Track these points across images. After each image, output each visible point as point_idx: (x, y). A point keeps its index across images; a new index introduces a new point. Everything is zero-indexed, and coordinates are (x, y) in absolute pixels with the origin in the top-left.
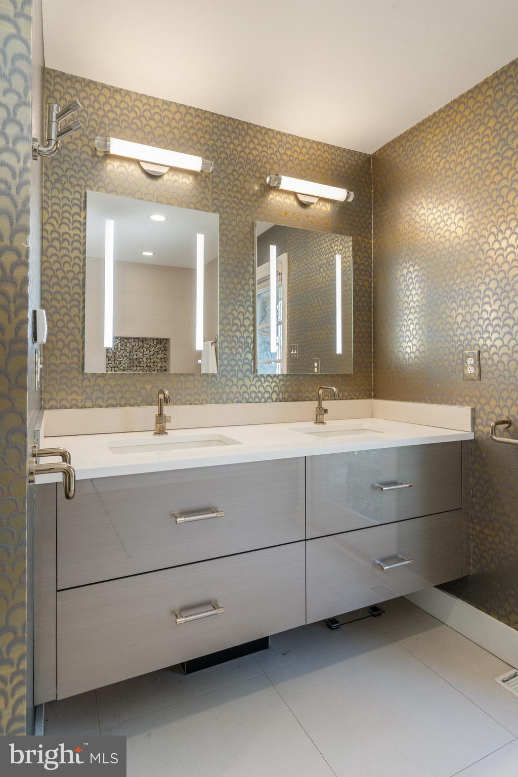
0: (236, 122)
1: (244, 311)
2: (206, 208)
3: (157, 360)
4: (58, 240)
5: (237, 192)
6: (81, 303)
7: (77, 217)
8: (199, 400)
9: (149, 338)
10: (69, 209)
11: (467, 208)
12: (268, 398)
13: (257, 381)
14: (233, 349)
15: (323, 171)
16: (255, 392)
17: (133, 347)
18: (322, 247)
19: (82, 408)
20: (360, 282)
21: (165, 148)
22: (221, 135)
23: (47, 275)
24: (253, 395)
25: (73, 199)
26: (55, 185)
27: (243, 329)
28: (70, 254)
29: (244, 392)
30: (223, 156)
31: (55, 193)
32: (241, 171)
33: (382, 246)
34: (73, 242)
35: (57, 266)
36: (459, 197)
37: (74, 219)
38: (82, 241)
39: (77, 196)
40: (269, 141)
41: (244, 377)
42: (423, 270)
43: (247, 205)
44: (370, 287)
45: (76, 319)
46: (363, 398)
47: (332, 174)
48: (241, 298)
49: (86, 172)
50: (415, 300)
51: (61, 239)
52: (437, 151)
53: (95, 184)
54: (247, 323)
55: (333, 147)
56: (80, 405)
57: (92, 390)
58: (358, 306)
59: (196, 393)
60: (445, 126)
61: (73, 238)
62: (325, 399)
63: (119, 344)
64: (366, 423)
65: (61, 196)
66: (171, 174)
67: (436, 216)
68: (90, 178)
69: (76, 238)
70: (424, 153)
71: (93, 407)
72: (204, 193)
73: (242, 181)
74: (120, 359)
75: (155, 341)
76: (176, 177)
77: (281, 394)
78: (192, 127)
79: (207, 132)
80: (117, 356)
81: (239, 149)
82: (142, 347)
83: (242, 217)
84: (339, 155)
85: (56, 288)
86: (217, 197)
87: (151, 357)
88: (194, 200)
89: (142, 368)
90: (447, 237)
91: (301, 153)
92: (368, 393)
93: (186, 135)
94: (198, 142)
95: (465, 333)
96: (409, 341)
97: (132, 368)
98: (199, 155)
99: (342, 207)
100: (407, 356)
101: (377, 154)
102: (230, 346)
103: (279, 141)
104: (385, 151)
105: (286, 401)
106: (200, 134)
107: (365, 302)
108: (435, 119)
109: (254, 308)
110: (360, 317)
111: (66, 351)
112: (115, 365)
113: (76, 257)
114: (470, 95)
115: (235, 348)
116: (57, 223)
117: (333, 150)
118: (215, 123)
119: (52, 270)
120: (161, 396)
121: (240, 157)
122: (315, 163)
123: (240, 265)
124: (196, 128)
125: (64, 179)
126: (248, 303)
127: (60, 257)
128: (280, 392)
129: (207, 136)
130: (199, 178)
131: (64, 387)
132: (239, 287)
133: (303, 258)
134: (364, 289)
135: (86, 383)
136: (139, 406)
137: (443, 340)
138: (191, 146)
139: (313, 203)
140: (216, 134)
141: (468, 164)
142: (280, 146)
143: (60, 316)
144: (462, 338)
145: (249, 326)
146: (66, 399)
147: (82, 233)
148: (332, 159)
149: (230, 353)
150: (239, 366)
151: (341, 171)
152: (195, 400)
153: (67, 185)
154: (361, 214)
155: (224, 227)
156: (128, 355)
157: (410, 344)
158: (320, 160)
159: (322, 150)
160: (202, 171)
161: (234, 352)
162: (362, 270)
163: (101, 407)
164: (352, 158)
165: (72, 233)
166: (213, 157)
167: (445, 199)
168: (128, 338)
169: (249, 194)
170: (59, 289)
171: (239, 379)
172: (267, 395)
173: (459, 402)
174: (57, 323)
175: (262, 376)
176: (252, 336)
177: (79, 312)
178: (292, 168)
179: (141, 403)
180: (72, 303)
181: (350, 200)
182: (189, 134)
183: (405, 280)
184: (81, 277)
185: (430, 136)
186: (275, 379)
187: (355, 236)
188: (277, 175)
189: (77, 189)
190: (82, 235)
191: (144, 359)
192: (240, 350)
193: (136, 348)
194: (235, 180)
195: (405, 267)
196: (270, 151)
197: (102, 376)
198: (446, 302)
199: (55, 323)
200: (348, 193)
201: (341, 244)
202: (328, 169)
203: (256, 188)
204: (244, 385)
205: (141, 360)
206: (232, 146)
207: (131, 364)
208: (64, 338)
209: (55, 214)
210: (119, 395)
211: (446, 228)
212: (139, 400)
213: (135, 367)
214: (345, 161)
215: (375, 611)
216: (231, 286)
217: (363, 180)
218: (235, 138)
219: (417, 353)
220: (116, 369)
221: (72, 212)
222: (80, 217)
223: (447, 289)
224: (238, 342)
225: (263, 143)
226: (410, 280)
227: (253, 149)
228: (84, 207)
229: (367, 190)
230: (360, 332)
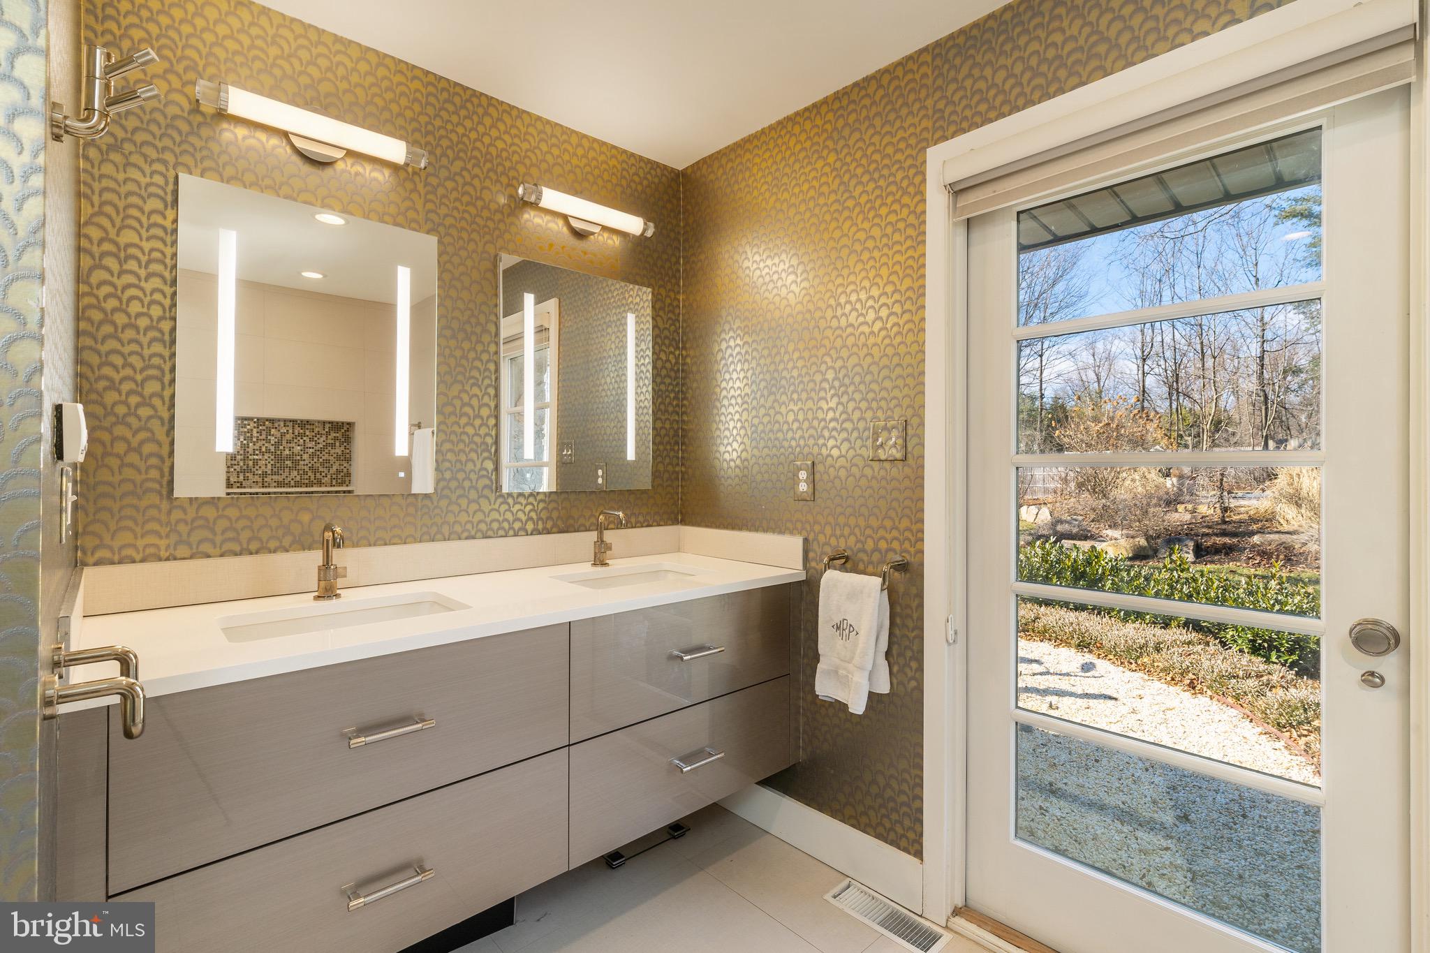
0: (468, 93)
1: (480, 394)
2: (413, 225)
3: (331, 458)
4: (116, 256)
5: (468, 204)
6: (167, 372)
7: (157, 218)
8: (400, 538)
9: (315, 421)
10: (140, 202)
11: (801, 268)
12: (520, 529)
13: (502, 503)
14: (461, 454)
15: (609, 186)
16: (498, 521)
17: (283, 435)
18: (610, 295)
19: (167, 559)
20: (663, 356)
21: (338, 118)
22: (441, 109)
23: (90, 320)
24: (495, 525)
25: (148, 185)
26: (107, 154)
27: (478, 422)
28: (143, 284)
29: (480, 522)
30: (445, 143)
31: (108, 169)
32: (477, 171)
33: (695, 305)
34: (149, 262)
35: (112, 303)
36: (792, 252)
37: (152, 221)
38: (168, 261)
39: (158, 179)
40: (523, 130)
41: (479, 497)
42: (746, 347)
43: (485, 226)
44: (677, 363)
45: (156, 402)
46: (666, 525)
47: (623, 192)
48: (475, 373)
49: (178, 139)
50: (736, 386)
51: (122, 255)
52: (766, 183)
53: (196, 163)
54: (485, 412)
55: (625, 152)
56: (163, 554)
57: (189, 527)
58: (660, 390)
59: (395, 526)
60: (777, 150)
61: (149, 255)
62: (610, 527)
63: (255, 431)
64: (667, 561)
65: (121, 177)
66: (349, 161)
67: (764, 273)
68: (185, 151)
69: (156, 255)
70: (750, 182)
71: (191, 557)
72: (412, 200)
73: (478, 189)
74: (256, 457)
75: (327, 426)
76: (358, 168)
77: (540, 523)
78: (388, 89)
79: (416, 100)
80: (250, 450)
81: (473, 135)
82: (301, 435)
83: (476, 244)
84: (633, 165)
85: (112, 344)
86: (434, 208)
87: (318, 453)
88: (393, 210)
89: (301, 472)
90: (778, 304)
91: (575, 154)
92: (673, 516)
93: (377, 100)
94: (400, 115)
95: (797, 436)
96: (728, 444)
97: (281, 472)
98: (401, 138)
99: (638, 244)
100: (725, 465)
101: (689, 171)
102: (456, 449)
103: (540, 133)
104: (699, 168)
105: (549, 533)
106: (404, 102)
107: (670, 384)
108: (763, 138)
109: (497, 389)
110: (662, 407)
111: (133, 458)
112: (245, 467)
113: (153, 291)
114: (807, 114)
115: (464, 452)
116: (114, 226)
117: (624, 157)
118: (431, 89)
119: (103, 310)
120: (328, 535)
121: (474, 148)
122: (596, 172)
123: (473, 320)
124: (398, 92)
125: (128, 147)
126: (487, 382)
127: (120, 288)
128: (540, 519)
129: (417, 107)
130: (402, 175)
131: (130, 523)
132: (472, 355)
133: (582, 308)
134: (668, 365)
135: (177, 515)
136: (287, 551)
137: (770, 444)
138: (386, 121)
139: (593, 234)
140: (434, 106)
141: (803, 208)
142: (542, 140)
143: (120, 395)
144: (793, 443)
145: (488, 418)
146: (134, 546)
147: (169, 247)
148: (623, 169)
149: (457, 461)
150: (471, 480)
151: (636, 190)
152: (394, 536)
153: (135, 158)
154: (665, 257)
155: (445, 258)
156: (272, 449)
157: (729, 448)
158: (605, 170)
159: (608, 154)
160: (407, 165)
161: (463, 458)
162: (666, 337)
163: (208, 556)
164: (653, 172)
165: (147, 246)
166: (427, 143)
167: (775, 251)
168: (272, 421)
169: (489, 209)
170: (119, 347)
171: (470, 502)
172: (517, 525)
173: (788, 529)
174: (112, 409)
175: (510, 495)
176: (493, 433)
177: (163, 389)
178: (560, 176)
179: (290, 546)
180: (145, 373)
181: (649, 233)
182: (384, 99)
183: (723, 358)
184: (166, 326)
185: (757, 160)
186: (531, 500)
187: (656, 288)
188: (535, 185)
189: (158, 167)
190: (168, 251)
191: (305, 456)
192: (473, 455)
193: (289, 437)
194: (465, 184)
195: (725, 339)
196: (525, 146)
197: (213, 501)
198: (774, 393)
199: (109, 407)
200: (645, 224)
201: (637, 295)
202: (617, 185)
203: (502, 200)
204: (480, 510)
205: (298, 458)
206: (460, 130)
207: (278, 465)
208: (129, 435)
209: (108, 209)
210: (245, 535)
211: (775, 291)
212: (287, 541)
213: (287, 470)
214: (642, 175)
215: (676, 830)
216: (458, 353)
217: (669, 206)
218: (465, 117)
219: (738, 462)
220: (247, 474)
221: (147, 208)
222: (165, 218)
223: (776, 375)
224: (470, 443)
225: (513, 131)
226: (731, 359)
227: (497, 138)
228: (172, 202)
229: (674, 222)
230: (661, 428)
